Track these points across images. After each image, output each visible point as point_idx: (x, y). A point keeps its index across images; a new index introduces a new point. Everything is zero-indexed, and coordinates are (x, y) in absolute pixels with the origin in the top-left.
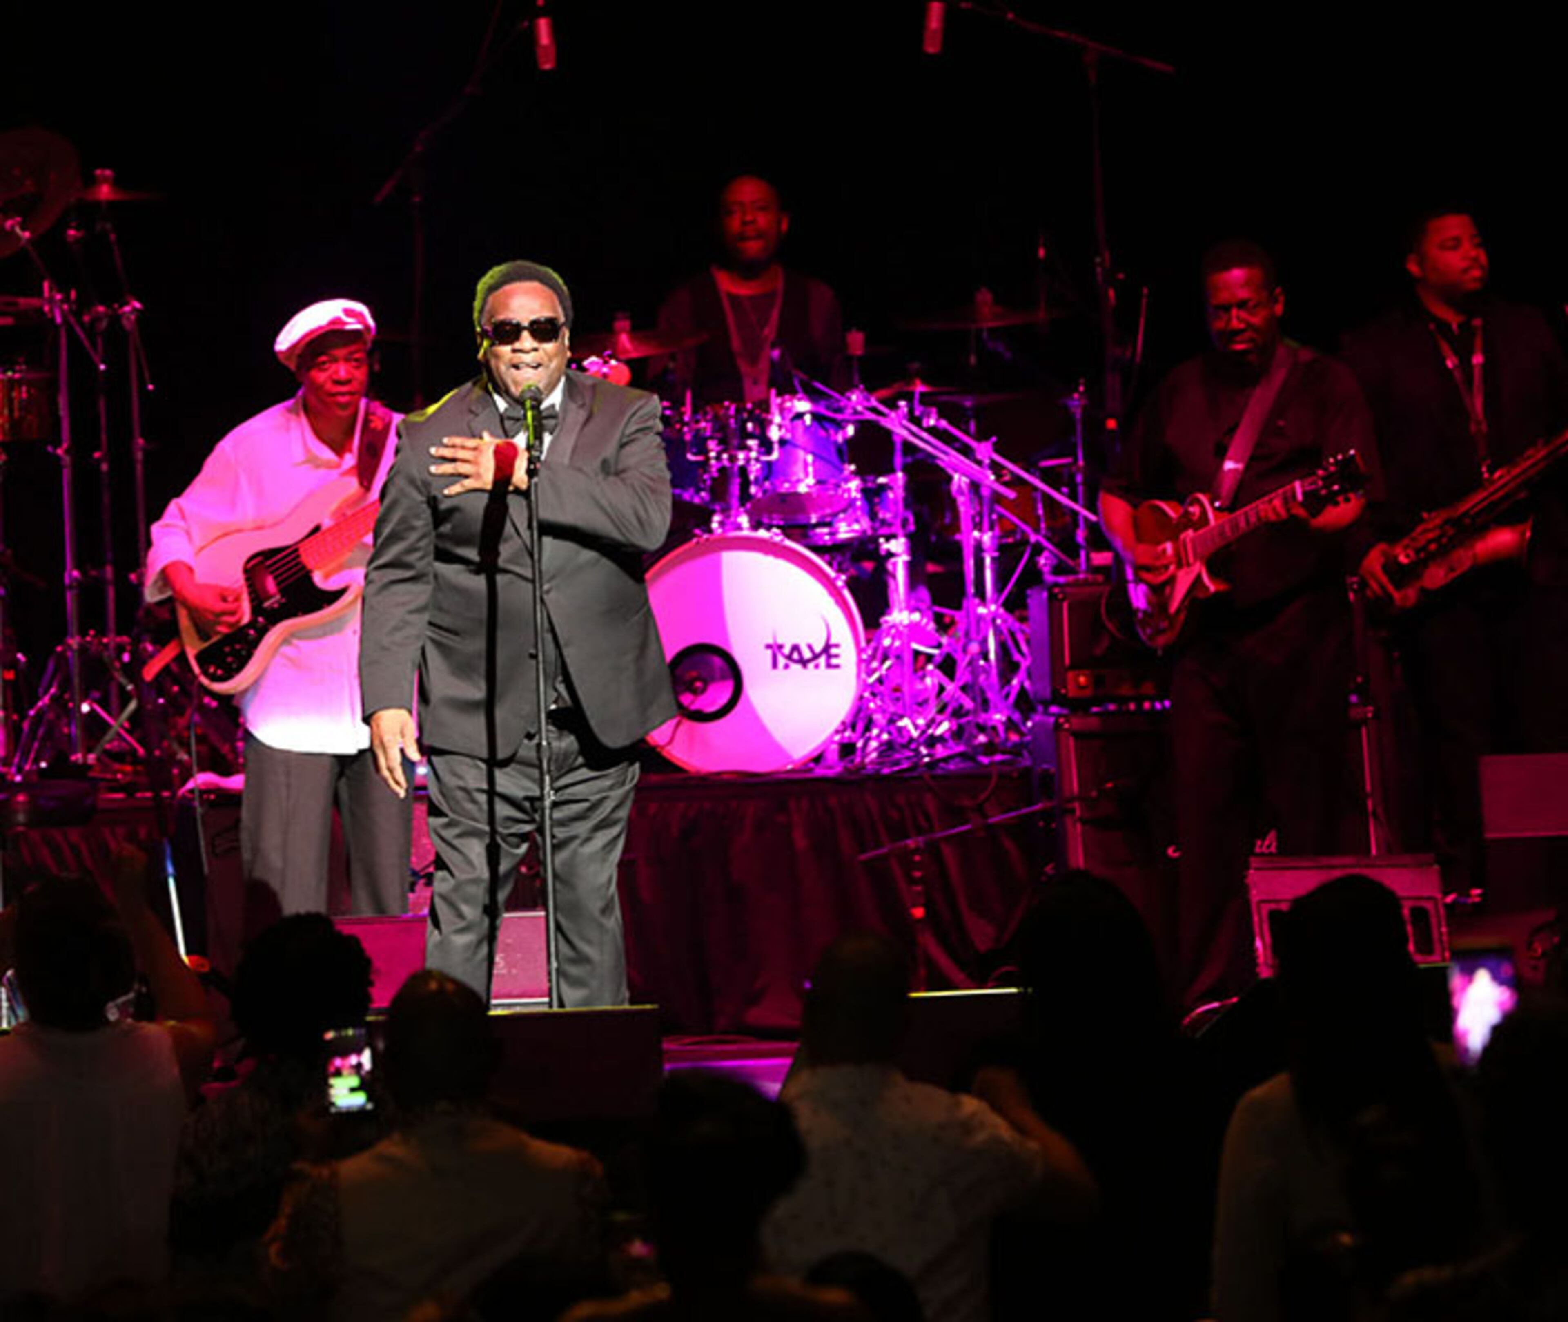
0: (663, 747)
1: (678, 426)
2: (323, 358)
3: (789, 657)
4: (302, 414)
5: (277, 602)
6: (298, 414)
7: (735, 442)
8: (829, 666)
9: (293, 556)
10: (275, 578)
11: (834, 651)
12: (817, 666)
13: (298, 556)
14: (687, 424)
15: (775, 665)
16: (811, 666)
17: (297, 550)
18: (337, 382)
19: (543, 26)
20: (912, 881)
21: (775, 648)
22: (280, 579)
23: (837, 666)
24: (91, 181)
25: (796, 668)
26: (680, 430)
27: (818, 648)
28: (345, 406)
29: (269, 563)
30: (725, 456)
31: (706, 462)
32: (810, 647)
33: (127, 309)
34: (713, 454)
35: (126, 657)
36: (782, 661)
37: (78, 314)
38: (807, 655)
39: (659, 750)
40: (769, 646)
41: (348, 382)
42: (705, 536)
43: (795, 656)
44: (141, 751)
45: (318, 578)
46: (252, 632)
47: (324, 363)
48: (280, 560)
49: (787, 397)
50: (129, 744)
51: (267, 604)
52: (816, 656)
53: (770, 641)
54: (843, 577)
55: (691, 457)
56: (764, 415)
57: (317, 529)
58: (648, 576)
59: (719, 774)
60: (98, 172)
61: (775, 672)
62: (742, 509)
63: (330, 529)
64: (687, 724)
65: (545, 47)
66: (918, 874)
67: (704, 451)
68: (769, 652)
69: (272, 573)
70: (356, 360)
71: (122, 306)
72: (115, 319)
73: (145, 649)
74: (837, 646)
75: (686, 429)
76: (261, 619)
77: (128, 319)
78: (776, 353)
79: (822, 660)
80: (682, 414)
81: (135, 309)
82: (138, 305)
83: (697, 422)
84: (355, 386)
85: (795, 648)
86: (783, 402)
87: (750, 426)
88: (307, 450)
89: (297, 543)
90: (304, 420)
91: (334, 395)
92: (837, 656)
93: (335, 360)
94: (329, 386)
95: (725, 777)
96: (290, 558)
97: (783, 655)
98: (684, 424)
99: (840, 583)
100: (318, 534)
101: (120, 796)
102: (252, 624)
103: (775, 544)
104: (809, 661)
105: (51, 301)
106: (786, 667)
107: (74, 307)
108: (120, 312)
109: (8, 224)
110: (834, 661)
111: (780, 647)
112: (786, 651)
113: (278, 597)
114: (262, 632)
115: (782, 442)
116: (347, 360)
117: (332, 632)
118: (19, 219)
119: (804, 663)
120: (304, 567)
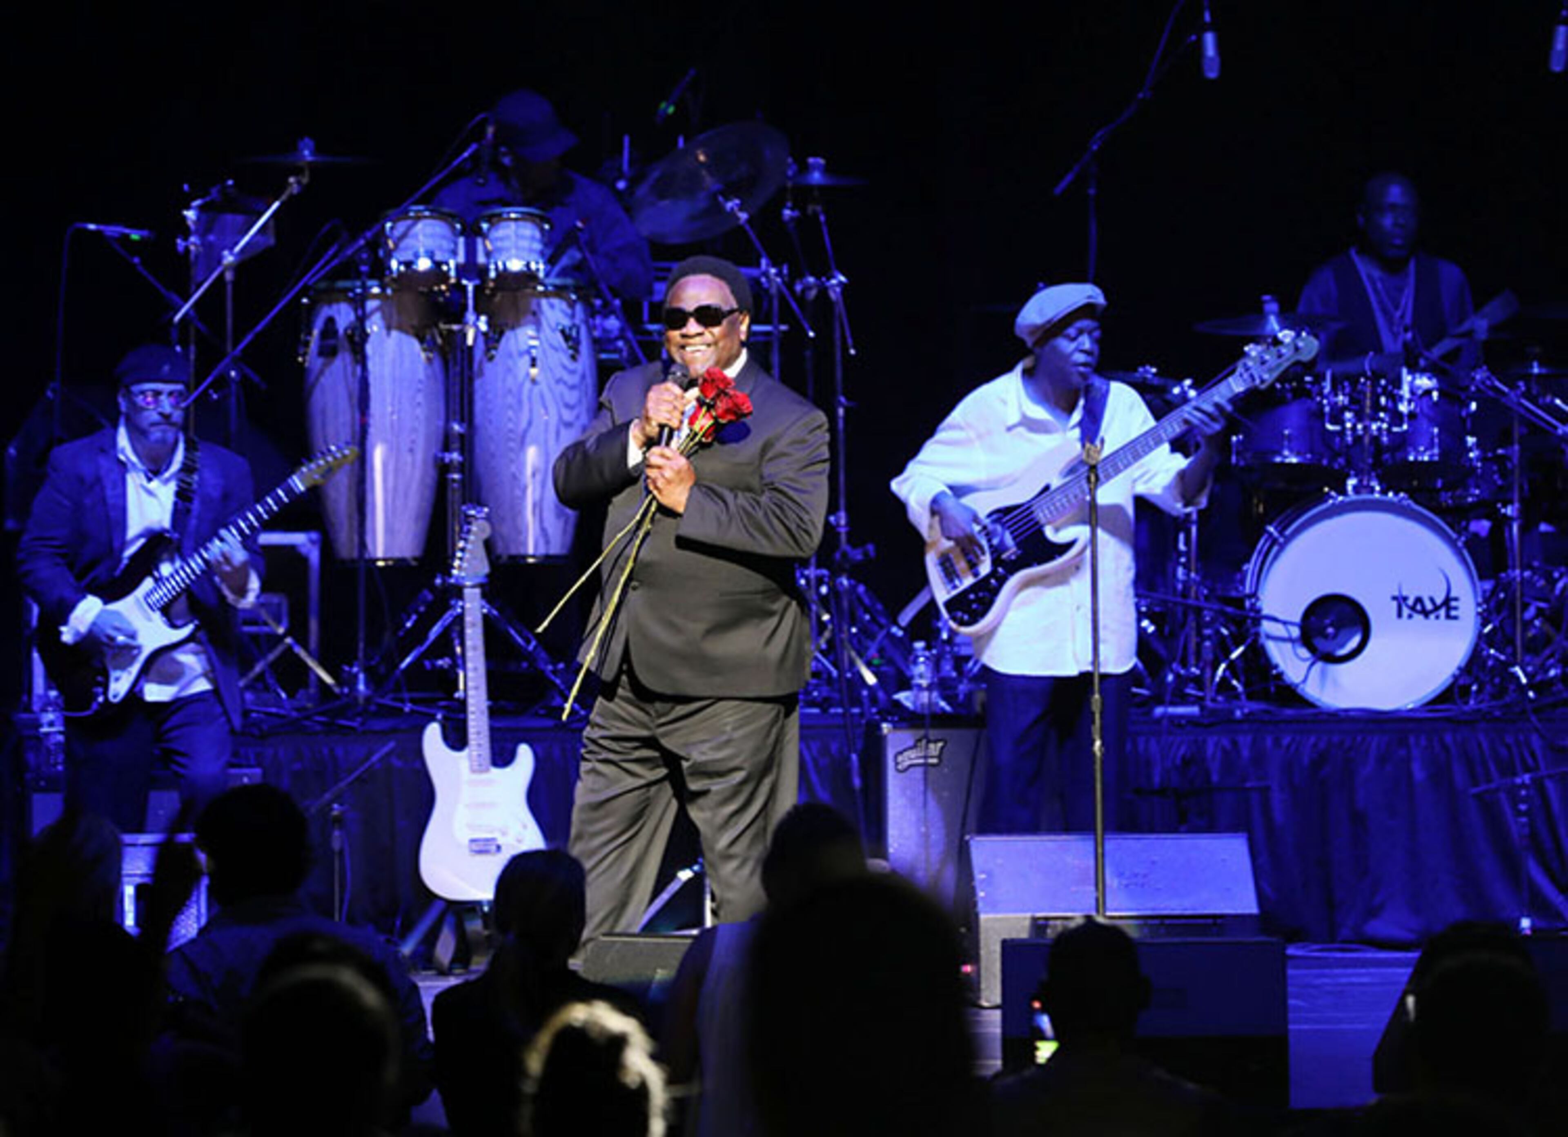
0: (1297, 686)
1: (1318, 399)
3: (1413, 608)
5: (1014, 553)
7: (1369, 414)
8: (1448, 616)
9: (1028, 512)
10: (1012, 533)
11: (1453, 604)
12: (1437, 617)
13: (1032, 513)
14: (1326, 397)
15: (1400, 615)
16: (1432, 616)
17: (1030, 508)
19: (1209, 39)
20: (1520, 813)
21: (1401, 600)
22: (1016, 533)
23: (1455, 618)
24: (804, 168)
25: (1419, 618)
26: (1321, 403)
27: (1439, 601)
29: (1008, 518)
30: (1360, 426)
31: (1342, 433)
32: (1432, 600)
33: (834, 282)
34: (1349, 425)
35: (824, 590)
36: (1406, 611)
37: (790, 286)
38: (1429, 606)
39: (1293, 687)
40: (1394, 598)
42: (1341, 498)
43: (1419, 607)
44: (835, 673)
45: (1049, 532)
46: (993, 581)
48: (1016, 516)
49: (1417, 375)
50: (823, 664)
51: (1004, 556)
52: (1436, 608)
53: (1396, 593)
54: (1463, 539)
55: (1330, 427)
56: (1395, 391)
57: (1047, 488)
59: (1346, 711)
60: (811, 160)
61: (1400, 621)
62: (1373, 474)
63: (1058, 489)
64: (1319, 665)
65: (1212, 59)
66: (1523, 807)
67: (1342, 422)
68: (1394, 604)
69: (1009, 527)
71: (828, 279)
72: (823, 291)
73: (841, 584)
74: (1456, 599)
75: (1325, 402)
76: (1000, 570)
77: (835, 292)
78: (1409, 335)
79: (1442, 612)
80: (1323, 388)
81: (840, 283)
82: (842, 278)
83: (1336, 395)
85: (1419, 600)
86: (1414, 379)
87: (1383, 400)
89: (1029, 502)
92: (1456, 608)
95: (1352, 714)
96: (1025, 514)
97: (1408, 606)
98: (1323, 397)
99: (1460, 544)
100: (1047, 493)
101: (815, 711)
102: (993, 574)
103: (1403, 507)
104: (1431, 612)
105: (766, 274)
106: (1410, 616)
107: (786, 279)
108: (828, 284)
109: (729, 205)
110: (1453, 613)
111: (1405, 599)
112: (1410, 602)
113: (1014, 549)
114: (1002, 581)
115: (1412, 415)
118: (737, 201)
119: (1426, 613)
120: (1037, 523)
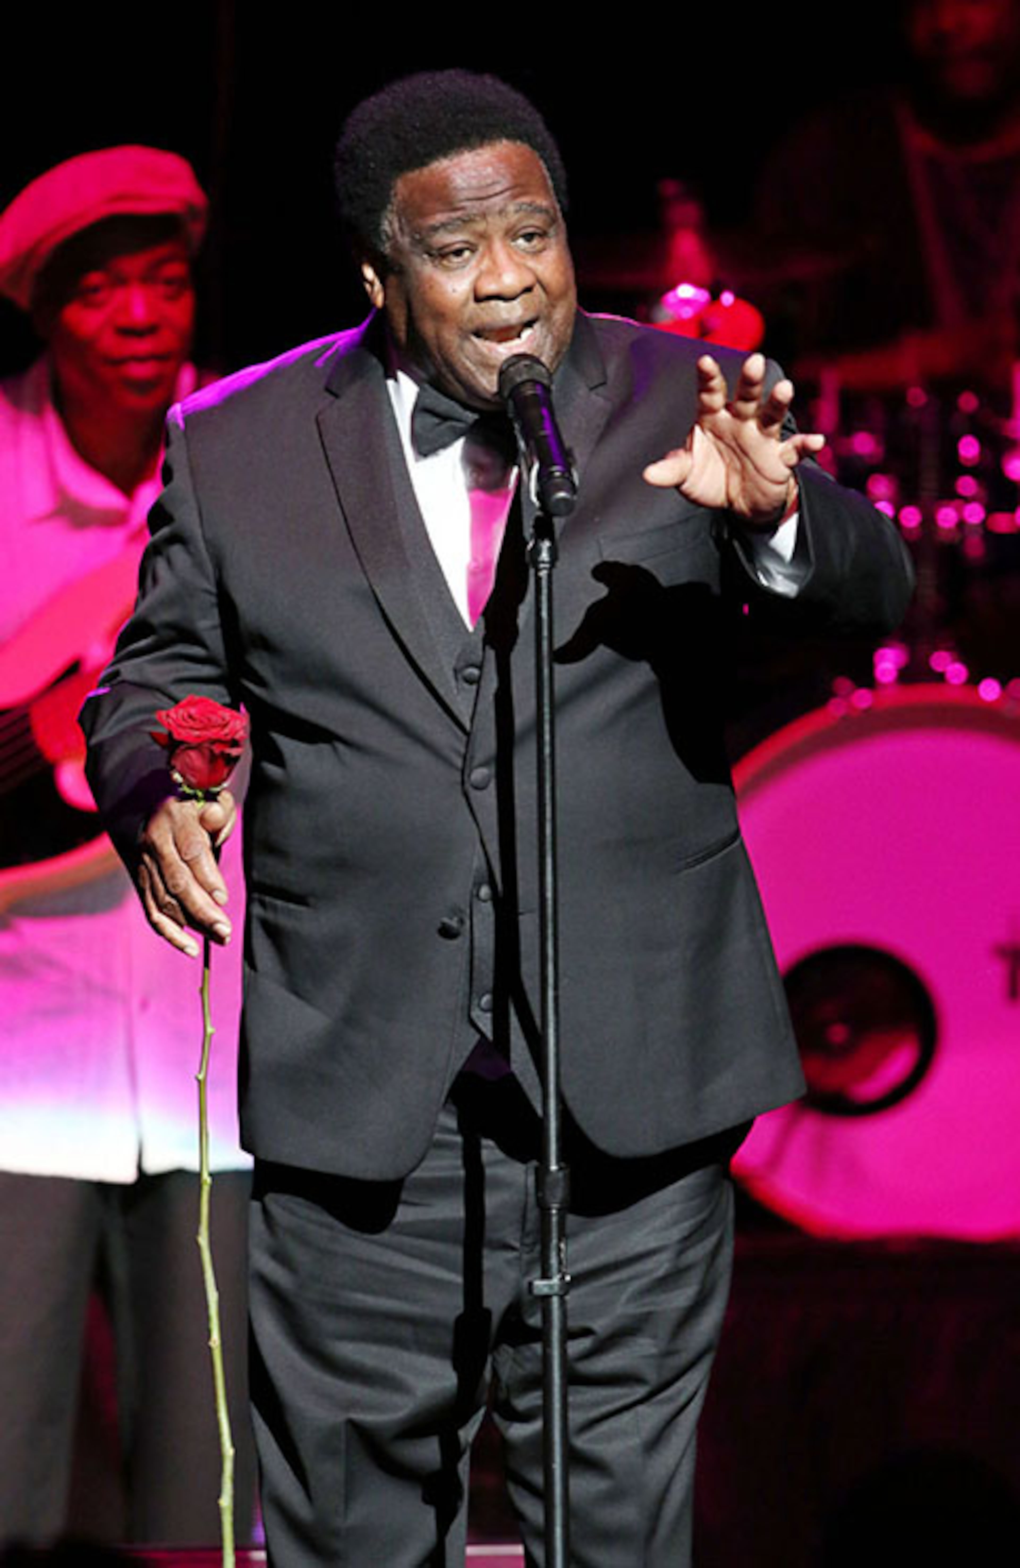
2: (95, 278)
4: (49, 408)
6: (39, 413)
7: (929, 482)
13: (28, 730)
15: (1014, 994)
17: (25, 717)
18: (128, 332)
21: (1016, 957)
28: (143, 386)
41: (151, 330)
47: (96, 289)
53: (1005, 940)
58: (741, 775)
61: (1013, 1010)
68: (1001, 966)
70: (169, 282)
84: (166, 340)
88: (57, 489)
90: (52, 420)
91: (120, 362)
93: (121, 282)
94: (111, 344)
116: (148, 278)
117: (92, 911)
120: (39, 756)
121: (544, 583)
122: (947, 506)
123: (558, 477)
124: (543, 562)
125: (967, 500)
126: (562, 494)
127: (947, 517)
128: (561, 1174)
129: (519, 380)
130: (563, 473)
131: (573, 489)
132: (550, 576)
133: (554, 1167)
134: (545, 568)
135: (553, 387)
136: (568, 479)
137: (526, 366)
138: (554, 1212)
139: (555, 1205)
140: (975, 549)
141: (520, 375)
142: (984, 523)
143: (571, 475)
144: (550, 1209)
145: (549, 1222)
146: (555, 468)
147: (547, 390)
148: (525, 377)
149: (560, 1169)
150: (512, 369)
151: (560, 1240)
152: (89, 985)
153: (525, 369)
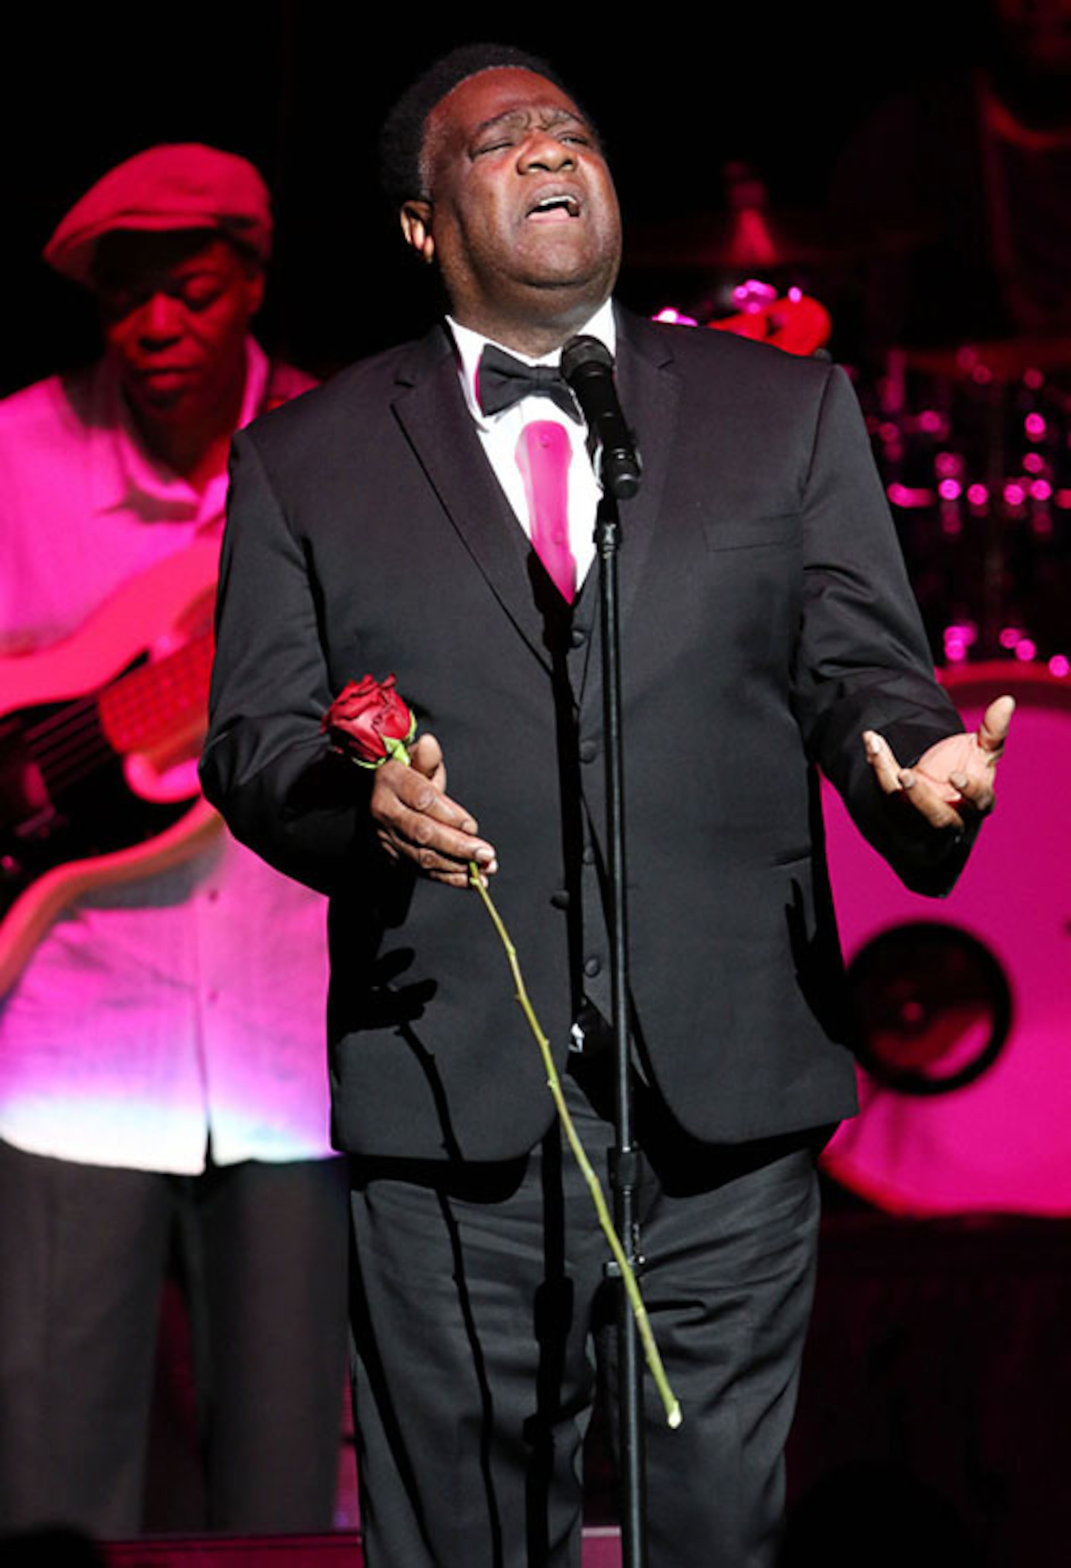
10: (46, 769)
17: (96, 707)
45: (136, 773)
76: (9, 861)
121: (609, 564)
122: (1014, 483)
123: (621, 460)
124: (608, 544)
125: (1034, 477)
126: (626, 477)
127: (1014, 494)
128: (633, 1156)
129: (581, 361)
130: (626, 454)
131: (637, 471)
132: (614, 558)
133: (626, 1149)
134: (609, 551)
135: (615, 368)
136: (630, 461)
137: (587, 347)
138: (627, 1193)
139: (628, 1187)
140: (1042, 524)
141: (582, 356)
142: (1051, 500)
143: (634, 456)
144: (623, 1190)
145: (623, 1203)
146: (619, 450)
147: (610, 372)
148: (586, 358)
149: (633, 1150)
150: (574, 350)
151: (633, 1221)
152: (157, 976)
153: (586, 351)
